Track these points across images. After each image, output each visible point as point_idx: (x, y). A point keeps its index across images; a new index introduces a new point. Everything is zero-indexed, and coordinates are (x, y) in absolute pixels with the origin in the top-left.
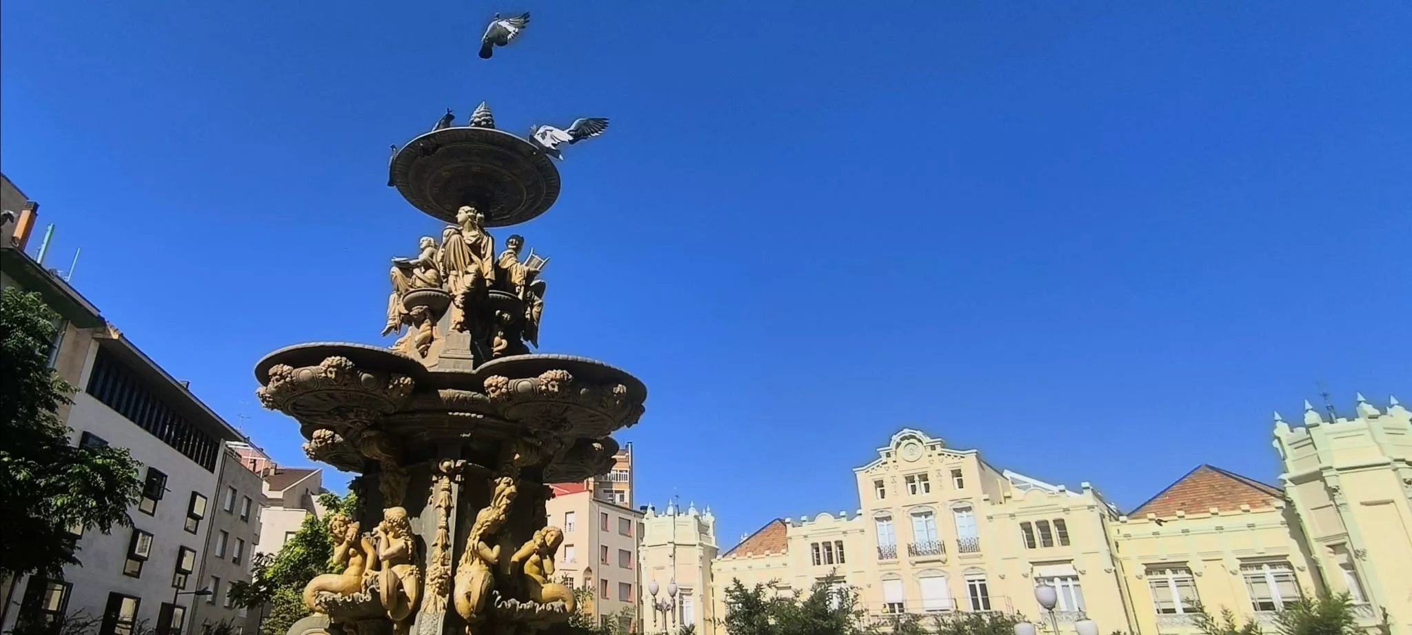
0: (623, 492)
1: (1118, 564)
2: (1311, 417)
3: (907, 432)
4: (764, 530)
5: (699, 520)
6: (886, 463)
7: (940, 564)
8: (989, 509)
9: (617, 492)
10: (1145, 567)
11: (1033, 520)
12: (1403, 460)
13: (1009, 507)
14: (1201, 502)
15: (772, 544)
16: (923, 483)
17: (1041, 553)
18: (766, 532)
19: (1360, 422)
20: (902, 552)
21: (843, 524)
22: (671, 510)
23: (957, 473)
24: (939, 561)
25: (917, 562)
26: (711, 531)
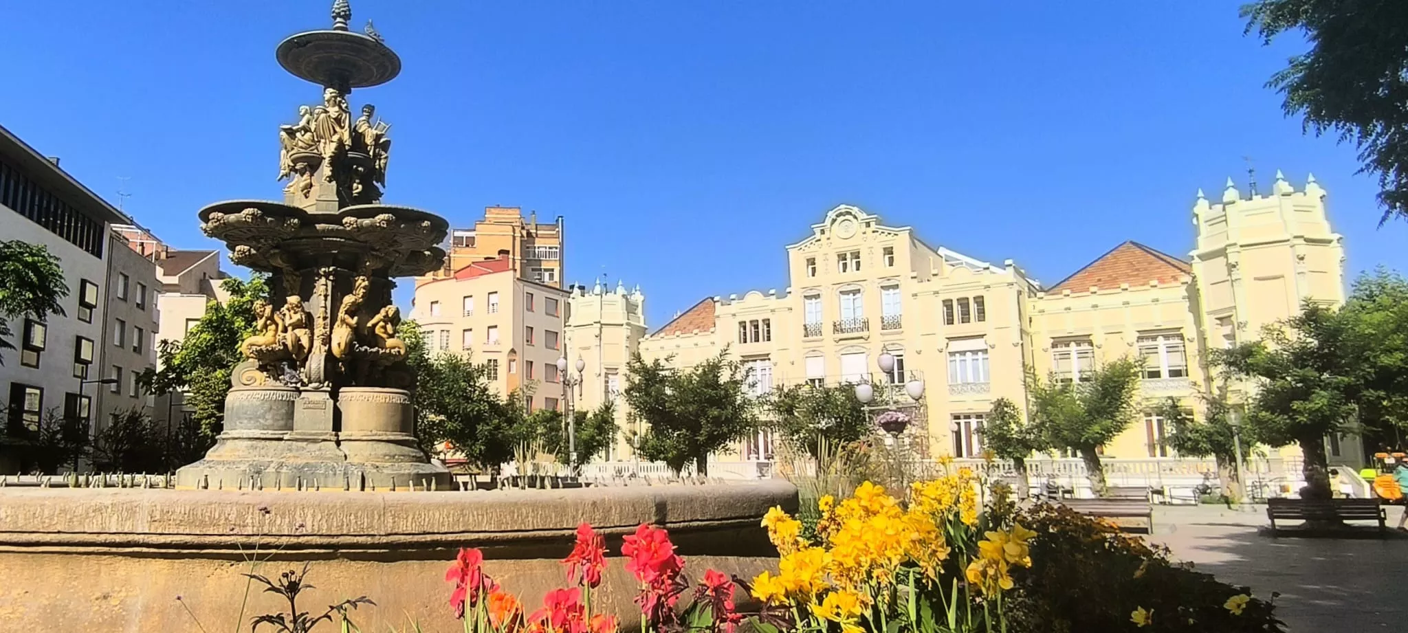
0: (553, 270)
1: (1027, 339)
2: (1231, 194)
3: (843, 208)
4: (695, 309)
5: (627, 299)
6: (819, 240)
7: (862, 340)
8: (915, 286)
9: (546, 270)
10: (1052, 340)
11: (954, 297)
12: (1302, 237)
13: (936, 284)
14: (1116, 278)
15: (702, 322)
16: (854, 261)
17: (958, 328)
18: (696, 311)
19: (1273, 200)
20: (827, 329)
21: (773, 302)
22: (598, 289)
23: (889, 251)
24: (862, 338)
25: (841, 340)
26: (639, 310)
